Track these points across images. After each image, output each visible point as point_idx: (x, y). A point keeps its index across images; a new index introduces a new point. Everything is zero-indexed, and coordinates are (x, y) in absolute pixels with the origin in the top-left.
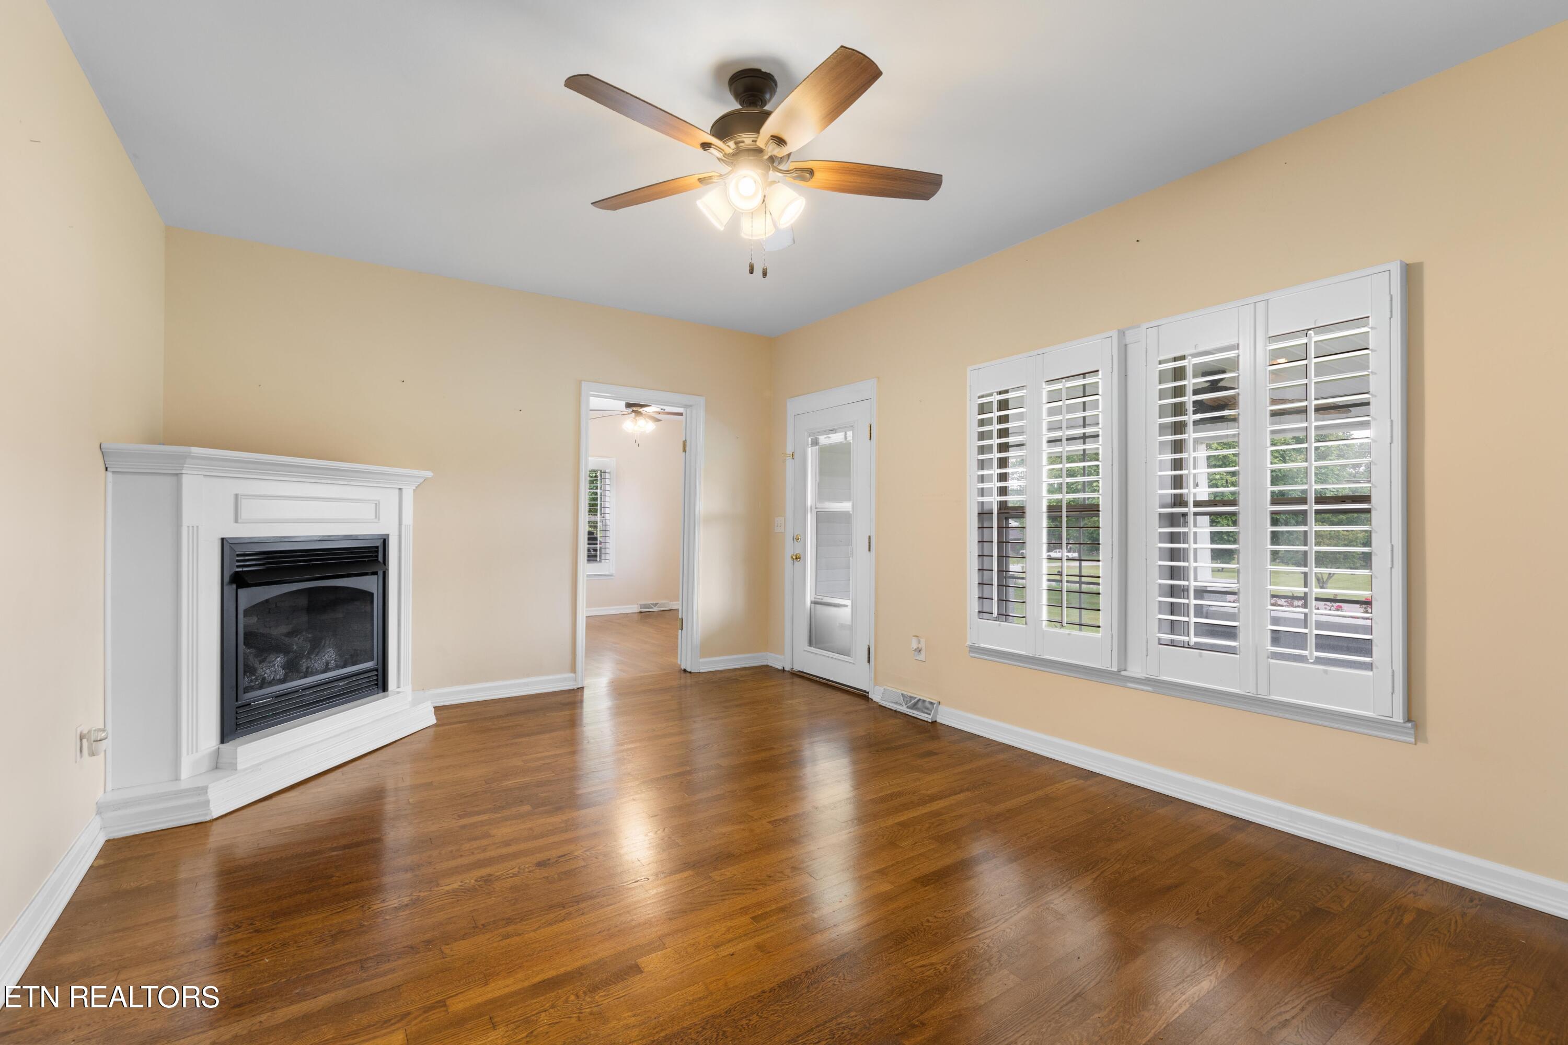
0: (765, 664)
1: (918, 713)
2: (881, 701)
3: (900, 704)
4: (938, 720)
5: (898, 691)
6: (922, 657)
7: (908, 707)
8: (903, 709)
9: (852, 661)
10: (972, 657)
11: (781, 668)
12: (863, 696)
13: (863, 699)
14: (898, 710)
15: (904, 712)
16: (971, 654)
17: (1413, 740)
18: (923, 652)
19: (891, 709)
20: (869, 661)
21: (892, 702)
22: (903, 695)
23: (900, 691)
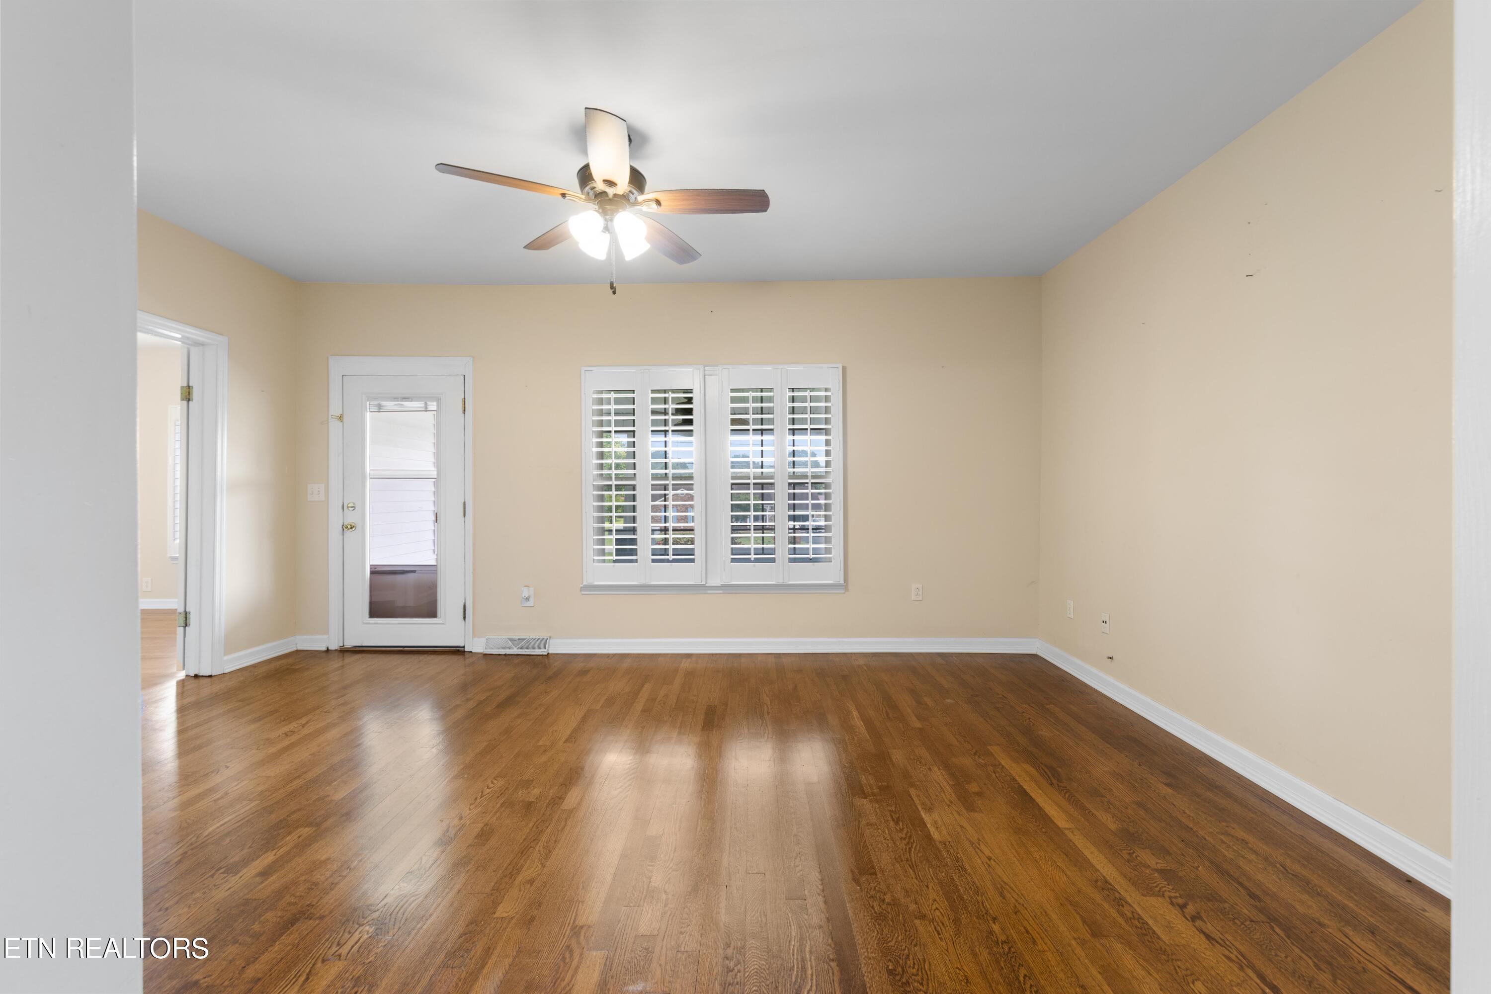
0: (295, 649)
1: (532, 650)
2: (486, 650)
3: (510, 648)
4: (551, 652)
5: (504, 637)
6: (531, 603)
7: (519, 648)
8: (515, 651)
9: (441, 622)
10: (583, 595)
11: (324, 649)
12: (458, 651)
13: (459, 655)
14: (507, 653)
15: (515, 653)
16: (583, 593)
17: (844, 591)
18: (532, 600)
19: (499, 655)
20: (465, 618)
21: (499, 648)
22: (511, 640)
23: (507, 637)
